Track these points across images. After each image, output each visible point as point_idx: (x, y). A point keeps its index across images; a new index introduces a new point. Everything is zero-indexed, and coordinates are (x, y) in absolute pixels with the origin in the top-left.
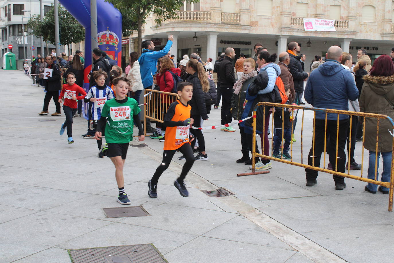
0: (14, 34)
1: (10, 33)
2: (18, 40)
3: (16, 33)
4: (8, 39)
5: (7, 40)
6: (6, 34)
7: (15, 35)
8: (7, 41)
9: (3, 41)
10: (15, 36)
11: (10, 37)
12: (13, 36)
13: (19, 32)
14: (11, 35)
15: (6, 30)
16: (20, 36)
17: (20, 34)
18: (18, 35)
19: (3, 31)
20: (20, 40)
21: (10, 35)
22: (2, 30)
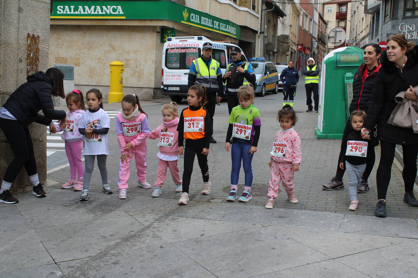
0: (394, 17)
1: (385, 16)
2: (402, 29)
3: (400, 12)
4: (382, 29)
5: (380, 33)
6: (379, 21)
7: (397, 19)
8: (379, 37)
9: (372, 39)
10: (396, 21)
11: (384, 26)
12: (392, 20)
13: (406, 10)
14: (389, 19)
15: (378, 13)
16: (408, 20)
17: (409, 14)
18: (405, 17)
19: (373, 18)
20: (408, 29)
21: (386, 21)
22: (372, 16)
